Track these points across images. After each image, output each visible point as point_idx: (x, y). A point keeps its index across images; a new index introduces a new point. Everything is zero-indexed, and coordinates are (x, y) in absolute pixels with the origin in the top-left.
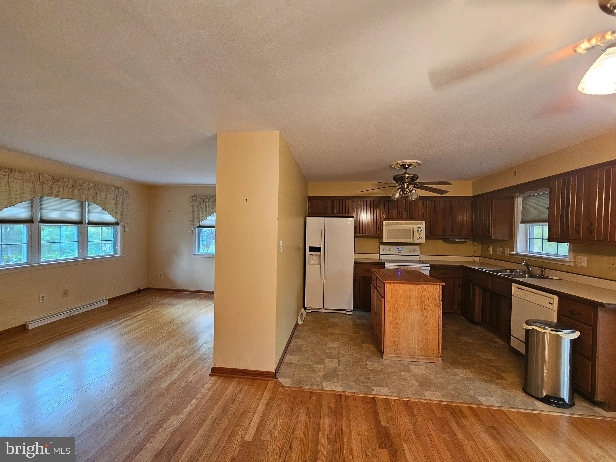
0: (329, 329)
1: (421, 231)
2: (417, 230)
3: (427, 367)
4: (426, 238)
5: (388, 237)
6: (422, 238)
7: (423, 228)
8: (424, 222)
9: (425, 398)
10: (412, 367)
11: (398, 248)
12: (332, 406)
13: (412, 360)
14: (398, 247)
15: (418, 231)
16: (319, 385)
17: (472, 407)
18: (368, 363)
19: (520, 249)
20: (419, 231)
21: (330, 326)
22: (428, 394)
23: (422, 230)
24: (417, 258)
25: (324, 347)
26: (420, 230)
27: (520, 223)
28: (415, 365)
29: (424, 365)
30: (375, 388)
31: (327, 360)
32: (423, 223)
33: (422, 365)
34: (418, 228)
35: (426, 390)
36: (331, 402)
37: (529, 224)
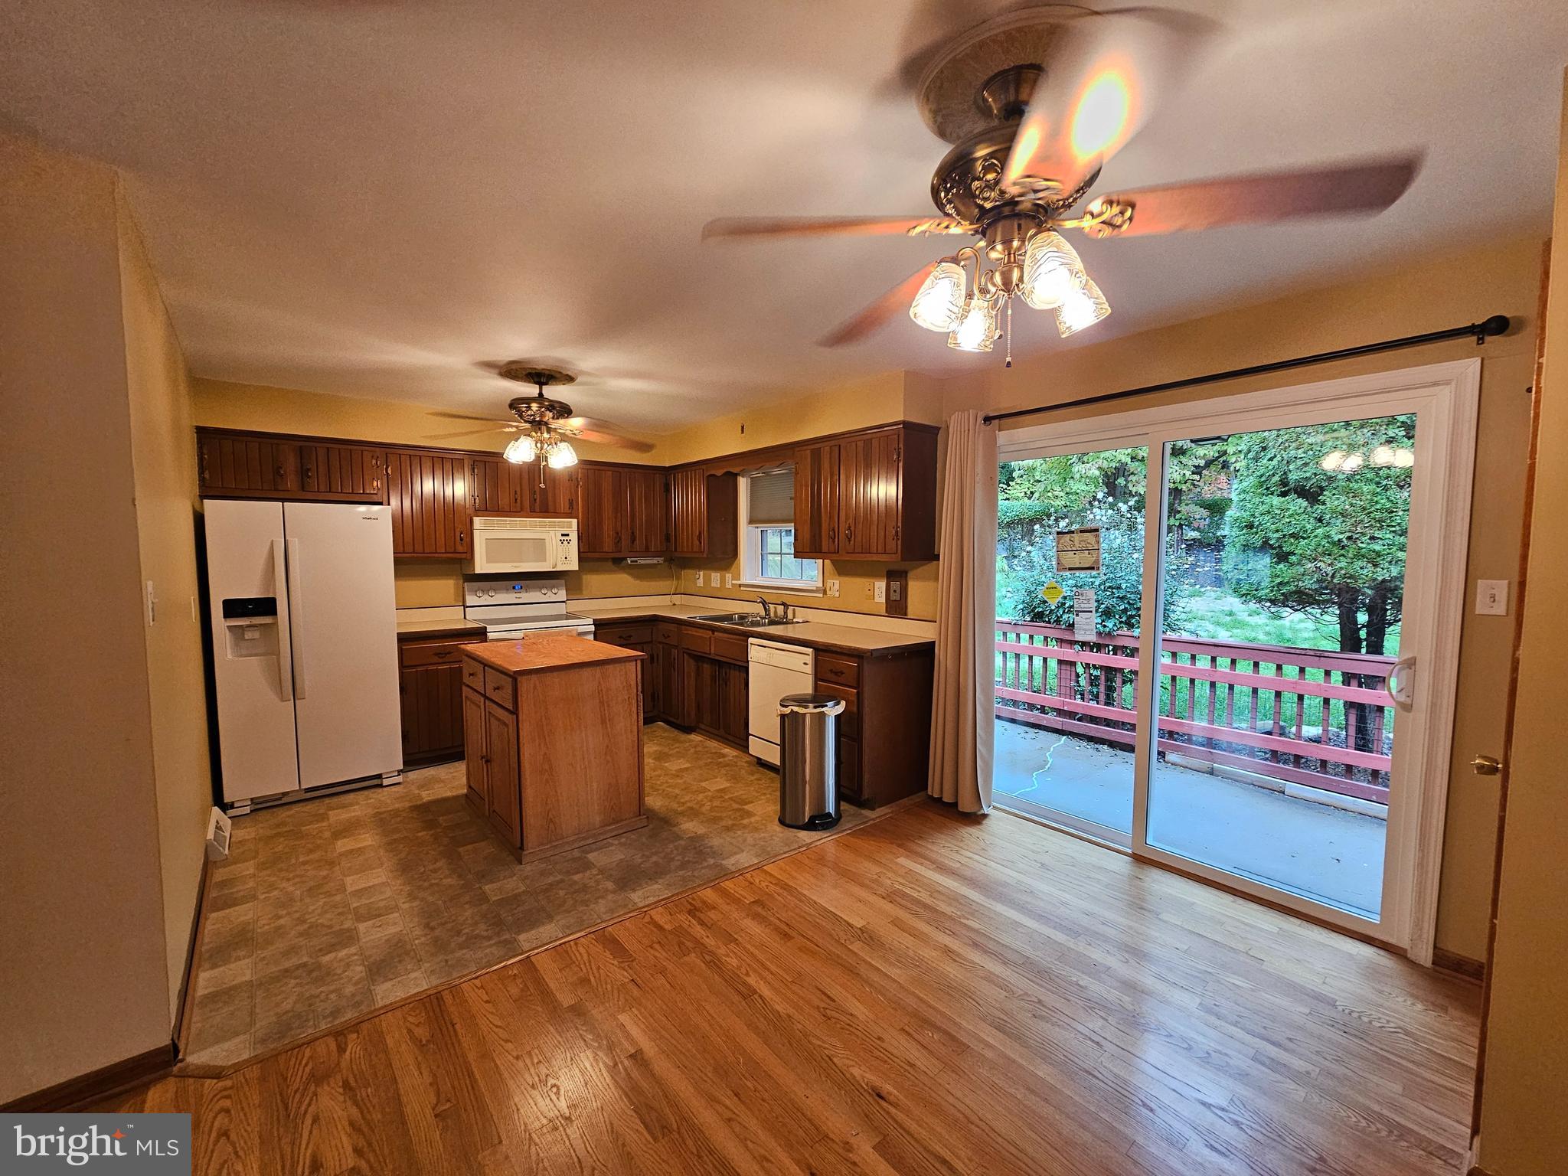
0: (339, 843)
1: (568, 543)
2: (560, 540)
3: (624, 844)
4: (581, 560)
5: (490, 560)
6: (571, 559)
7: (574, 536)
8: (574, 522)
9: (635, 907)
10: (591, 856)
11: (513, 587)
12: (422, 1033)
13: (590, 841)
14: (513, 583)
15: (562, 543)
16: (358, 1004)
18: (487, 888)
19: (747, 575)
20: (565, 542)
21: (337, 835)
22: (639, 898)
23: (570, 540)
24: (561, 609)
25: (338, 898)
26: (566, 540)
27: (745, 525)
28: (596, 850)
29: (616, 842)
30: (522, 937)
31: (362, 927)
32: (571, 522)
33: (612, 845)
34: (563, 535)
35: (634, 890)
36: (413, 1027)
37: (763, 526)
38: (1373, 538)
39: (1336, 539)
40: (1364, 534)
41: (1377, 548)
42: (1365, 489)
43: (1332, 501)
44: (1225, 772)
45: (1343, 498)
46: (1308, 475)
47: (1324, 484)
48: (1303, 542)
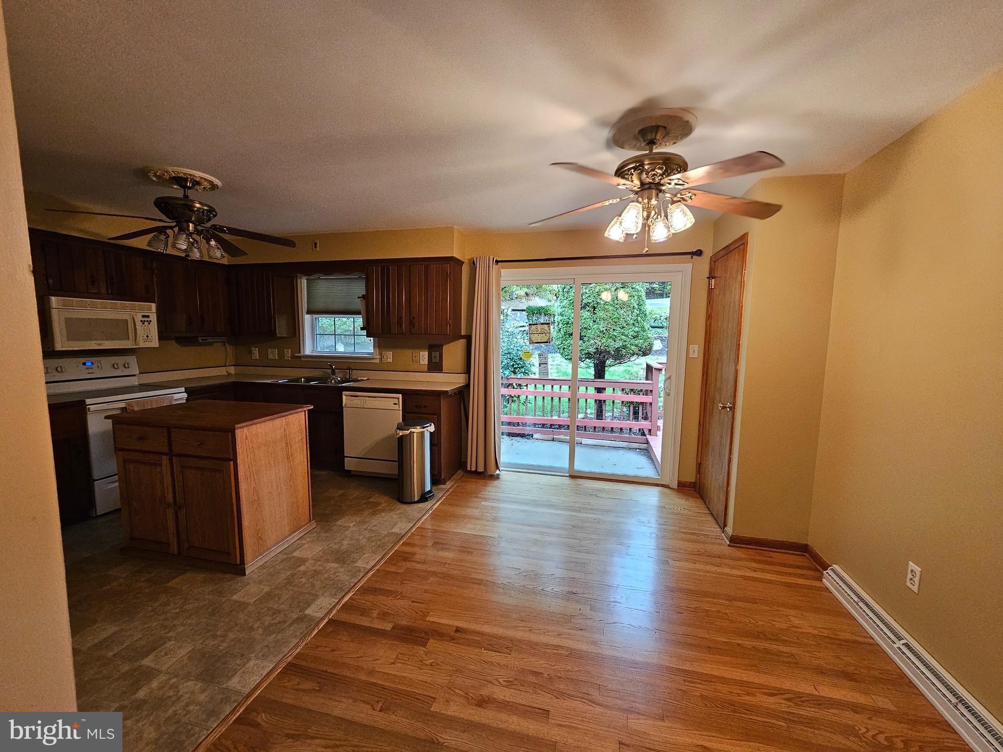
1: (149, 324)
2: (141, 321)
4: (160, 338)
5: (71, 337)
6: (153, 338)
7: (154, 318)
8: (154, 305)
9: (367, 570)
11: (84, 364)
14: (82, 360)
15: (143, 323)
16: (226, 699)
17: (404, 542)
19: (308, 350)
20: (146, 323)
22: (362, 564)
23: (150, 321)
24: (134, 381)
26: (147, 321)
27: (305, 314)
32: (151, 306)
34: (143, 316)
35: (354, 562)
37: (315, 316)
38: (614, 330)
39: (602, 330)
40: (611, 328)
41: (615, 334)
42: (610, 308)
43: (600, 314)
44: (558, 439)
45: (603, 312)
46: (591, 301)
47: (596, 306)
48: (589, 331)
